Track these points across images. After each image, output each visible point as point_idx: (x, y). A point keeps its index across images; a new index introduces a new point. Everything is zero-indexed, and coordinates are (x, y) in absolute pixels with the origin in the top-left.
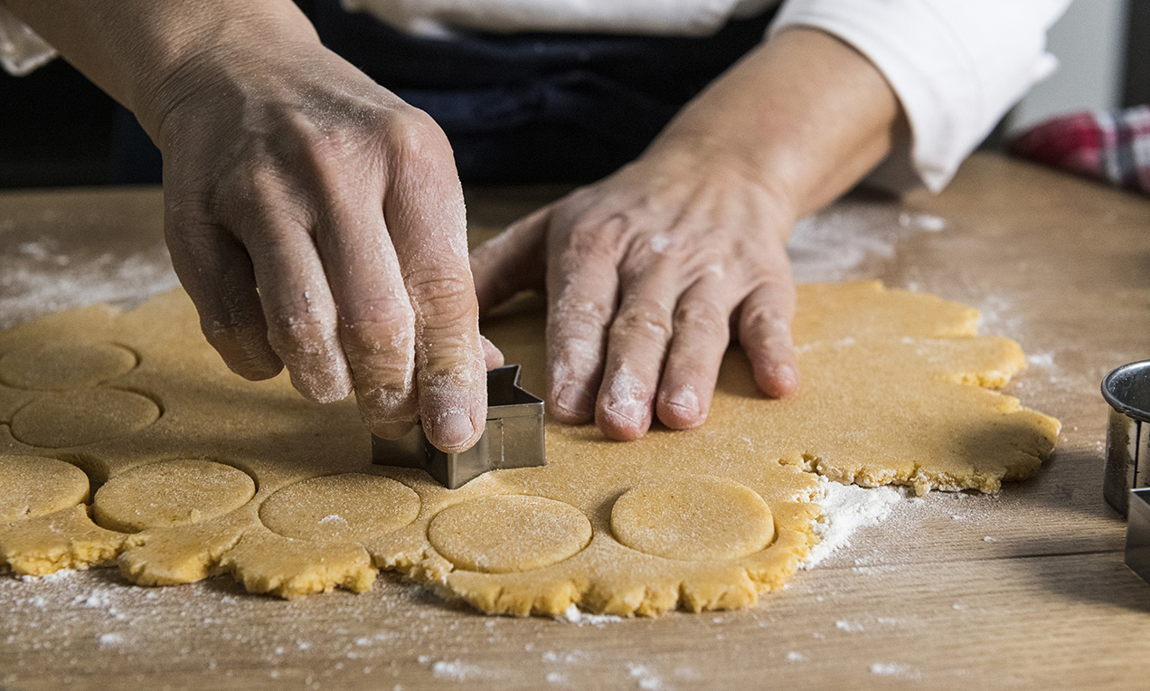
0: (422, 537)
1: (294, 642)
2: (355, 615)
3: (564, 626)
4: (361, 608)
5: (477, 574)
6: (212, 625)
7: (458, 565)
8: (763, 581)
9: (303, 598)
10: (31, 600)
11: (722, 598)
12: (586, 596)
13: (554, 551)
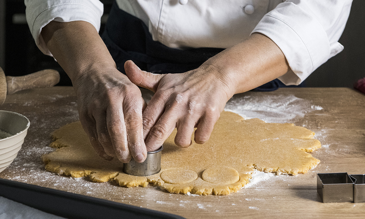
0: (159, 176)
1: (128, 195)
2: (142, 191)
3: (186, 196)
4: (143, 190)
5: (170, 184)
6: (111, 192)
7: (166, 182)
8: (232, 190)
9: (132, 188)
10: (72, 184)
11: (222, 192)
12: (192, 190)
13: (188, 181)
